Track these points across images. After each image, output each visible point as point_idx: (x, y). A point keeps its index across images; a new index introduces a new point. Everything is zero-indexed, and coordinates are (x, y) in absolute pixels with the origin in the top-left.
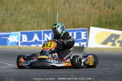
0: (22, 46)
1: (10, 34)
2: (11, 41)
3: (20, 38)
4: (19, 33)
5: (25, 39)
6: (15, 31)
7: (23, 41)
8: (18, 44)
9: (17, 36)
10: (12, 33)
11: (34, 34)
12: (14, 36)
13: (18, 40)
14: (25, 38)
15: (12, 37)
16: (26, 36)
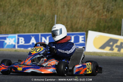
0: (19, 49)
1: (7, 37)
3: (17, 41)
4: (16, 35)
5: (22, 42)
6: (12, 33)
7: (20, 44)
8: (14, 46)
9: (14, 39)
11: (32, 36)
13: (15, 43)
15: (9, 40)
16: (23, 39)
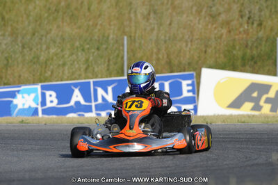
1: (18, 91)
2: (20, 106)
4: (38, 87)
5: (52, 102)
10: (23, 88)
12: (26, 95)
13: (38, 104)
14: (52, 99)
15: (23, 97)
16: (54, 94)
